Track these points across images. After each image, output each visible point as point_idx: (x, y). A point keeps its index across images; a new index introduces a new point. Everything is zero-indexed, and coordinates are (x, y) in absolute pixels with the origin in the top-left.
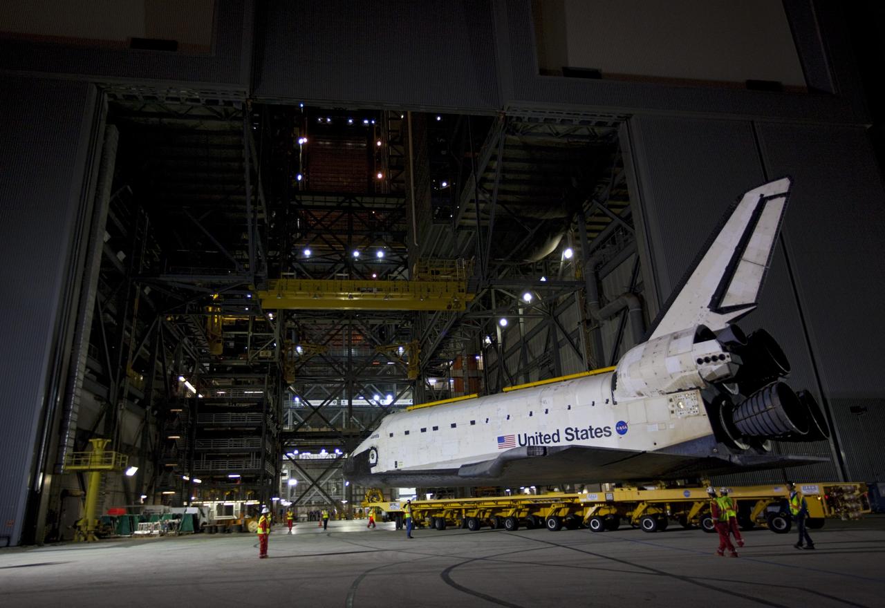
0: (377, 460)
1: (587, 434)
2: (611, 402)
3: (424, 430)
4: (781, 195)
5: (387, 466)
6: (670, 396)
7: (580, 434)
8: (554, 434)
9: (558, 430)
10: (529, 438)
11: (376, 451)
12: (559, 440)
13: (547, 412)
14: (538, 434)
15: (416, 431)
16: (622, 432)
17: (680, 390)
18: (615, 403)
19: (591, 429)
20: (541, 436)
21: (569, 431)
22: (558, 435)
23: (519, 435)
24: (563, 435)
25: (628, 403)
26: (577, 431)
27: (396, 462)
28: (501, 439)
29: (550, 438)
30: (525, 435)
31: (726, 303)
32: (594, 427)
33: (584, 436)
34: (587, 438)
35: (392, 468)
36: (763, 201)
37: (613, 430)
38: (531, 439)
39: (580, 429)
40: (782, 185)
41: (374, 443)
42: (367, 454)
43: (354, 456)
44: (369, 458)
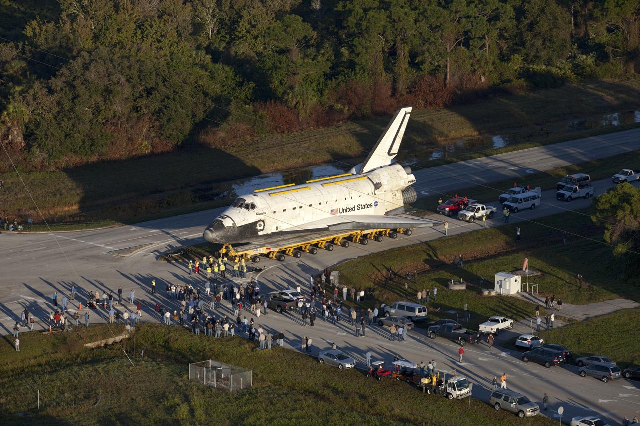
0: (264, 227)
3: (294, 209)
4: (409, 113)
5: (271, 230)
6: (393, 192)
9: (355, 206)
10: (344, 210)
11: (264, 222)
12: (355, 210)
13: (352, 198)
14: (348, 208)
15: (290, 209)
16: (376, 206)
17: (397, 190)
18: (375, 194)
19: (366, 205)
21: (359, 206)
23: (340, 209)
24: (357, 208)
25: (380, 194)
26: (362, 206)
27: (277, 227)
28: (332, 211)
29: (352, 209)
30: (342, 208)
31: (392, 152)
33: (364, 208)
35: (275, 230)
36: (406, 114)
37: (373, 205)
40: (410, 109)
41: (262, 217)
42: (255, 224)
43: (238, 226)
44: (256, 226)
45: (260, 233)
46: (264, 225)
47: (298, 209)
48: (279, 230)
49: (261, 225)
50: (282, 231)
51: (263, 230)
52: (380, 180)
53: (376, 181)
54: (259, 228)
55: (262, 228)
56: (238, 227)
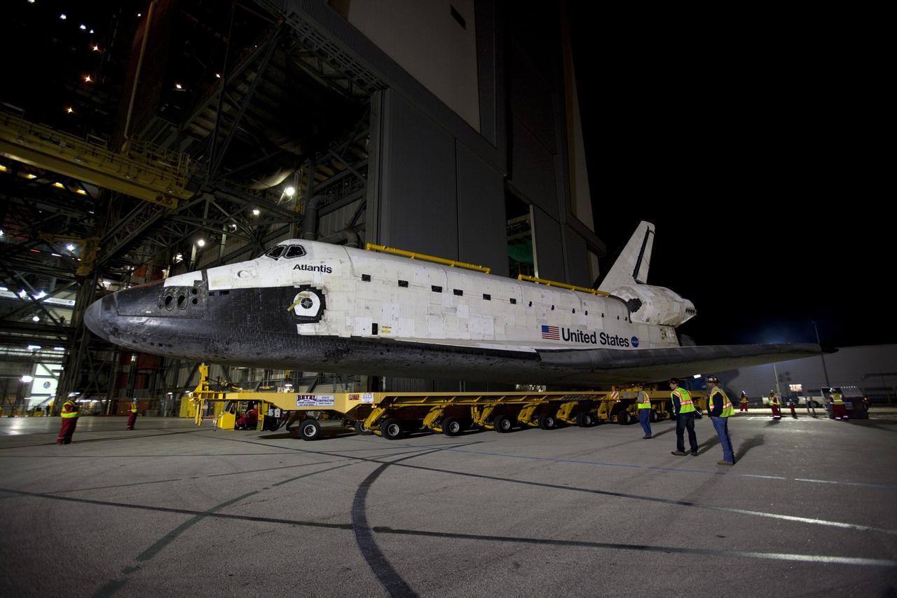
0: (321, 313)
1: (614, 341)
2: (628, 320)
3: (436, 290)
4: (653, 232)
6: (661, 327)
7: (610, 340)
8: (592, 336)
9: (595, 333)
10: (572, 334)
11: (321, 296)
12: (595, 342)
13: (586, 314)
14: (579, 332)
15: (424, 287)
16: (635, 345)
17: (668, 325)
18: (631, 322)
20: (581, 334)
21: (603, 335)
22: (595, 337)
23: (563, 329)
25: (638, 324)
26: (608, 337)
27: (375, 325)
28: (545, 328)
29: (588, 338)
30: (568, 330)
31: (638, 278)
32: (619, 337)
33: (613, 343)
34: (615, 344)
36: (649, 230)
37: (630, 342)
38: (574, 336)
39: (610, 336)
41: (317, 279)
42: (285, 294)
43: (211, 288)
44: (291, 302)
45: (304, 329)
46: (323, 307)
47: (447, 296)
48: (381, 334)
49: (307, 303)
50: (393, 340)
51: (315, 320)
52: (635, 295)
53: (627, 297)
54: (300, 311)
55: (313, 312)
56: (212, 293)
